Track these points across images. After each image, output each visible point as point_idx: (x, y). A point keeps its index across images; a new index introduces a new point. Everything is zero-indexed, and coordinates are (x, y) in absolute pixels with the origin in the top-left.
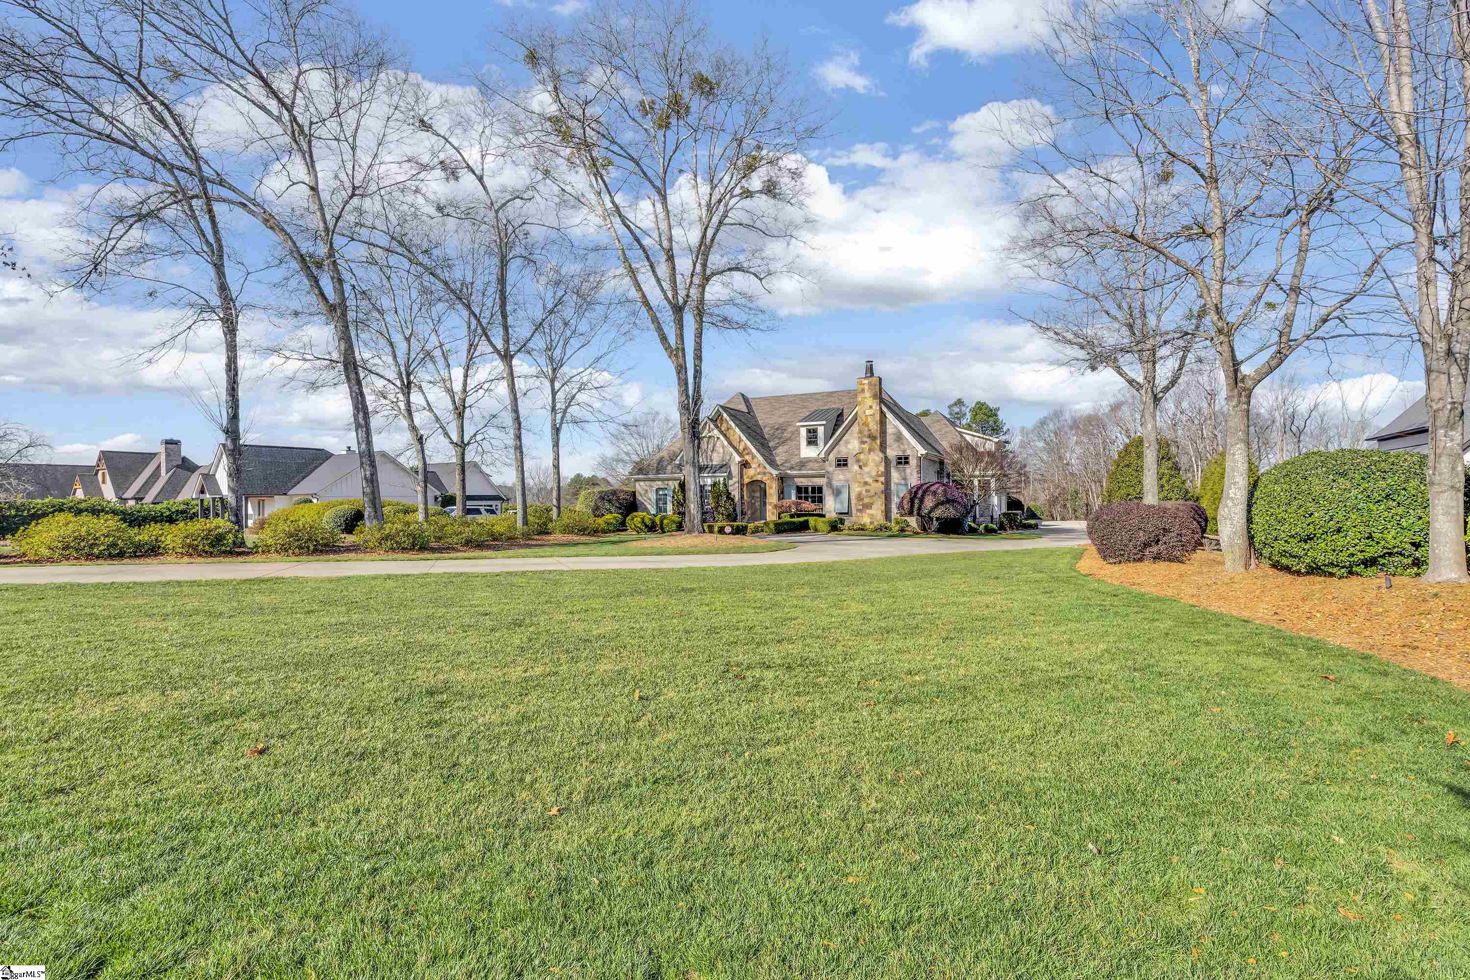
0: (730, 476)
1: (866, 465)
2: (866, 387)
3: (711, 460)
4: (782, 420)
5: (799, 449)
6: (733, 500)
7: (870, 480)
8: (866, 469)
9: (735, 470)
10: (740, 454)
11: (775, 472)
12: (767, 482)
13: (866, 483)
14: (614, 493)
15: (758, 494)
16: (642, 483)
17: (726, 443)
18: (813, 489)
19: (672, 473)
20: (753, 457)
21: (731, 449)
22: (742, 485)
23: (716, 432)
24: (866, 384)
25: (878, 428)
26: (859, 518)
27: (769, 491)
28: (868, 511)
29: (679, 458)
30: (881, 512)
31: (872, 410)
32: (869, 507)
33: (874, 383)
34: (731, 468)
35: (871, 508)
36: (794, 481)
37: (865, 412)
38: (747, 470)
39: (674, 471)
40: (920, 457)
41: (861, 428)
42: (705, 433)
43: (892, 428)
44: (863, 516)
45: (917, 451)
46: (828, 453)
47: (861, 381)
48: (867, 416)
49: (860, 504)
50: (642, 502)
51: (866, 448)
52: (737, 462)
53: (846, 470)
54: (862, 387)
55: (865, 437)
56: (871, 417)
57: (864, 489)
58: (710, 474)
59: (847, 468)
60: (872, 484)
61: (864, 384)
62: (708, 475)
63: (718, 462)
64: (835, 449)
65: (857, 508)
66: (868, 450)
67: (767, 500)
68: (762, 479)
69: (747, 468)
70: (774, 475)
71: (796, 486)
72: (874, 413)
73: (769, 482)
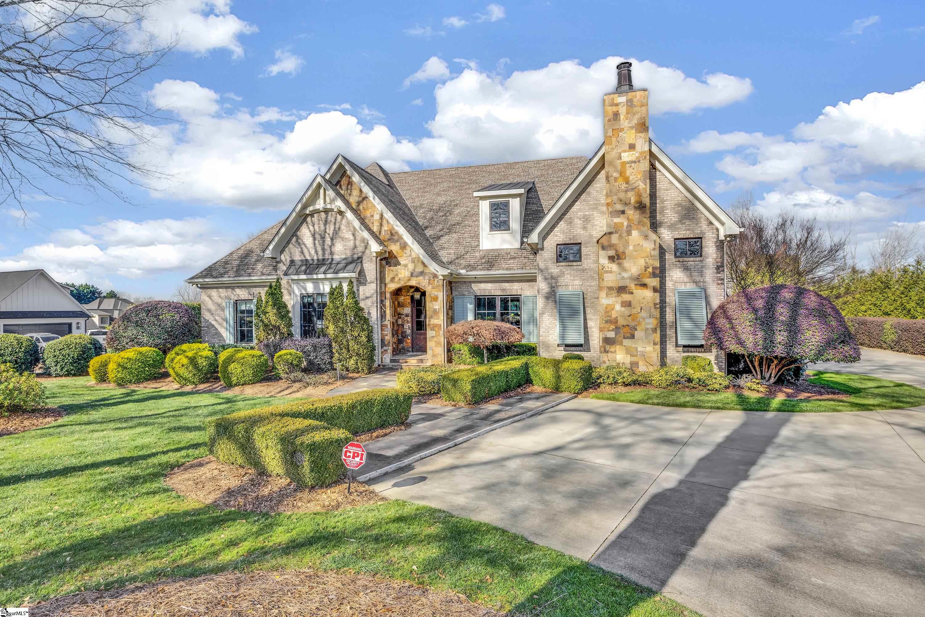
0: (361, 279)
1: (622, 256)
2: (623, 110)
3: (332, 253)
4: (441, 200)
5: (476, 236)
6: (366, 321)
7: (630, 284)
9: (370, 267)
10: (380, 242)
11: (442, 272)
12: (428, 290)
13: (623, 290)
15: (407, 310)
16: (214, 293)
17: (357, 224)
18: (505, 302)
19: (263, 274)
20: (404, 246)
21: (366, 234)
22: (382, 294)
23: (339, 204)
24: (622, 105)
25: (646, 185)
26: (608, 354)
27: (431, 305)
28: (626, 342)
29: (271, 247)
30: (652, 344)
31: (635, 152)
32: (629, 335)
33: (638, 101)
34: (364, 265)
35: (633, 337)
36: (471, 288)
37: (621, 157)
38: (392, 268)
39: (264, 271)
40: (722, 242)
41: (613, 185)
42: (320, 205)
43: (669, 189)
44: (616, 351)
45: (717, 230)
46: (544, 236)
47: (613, 99)
48: (624, 164)
49: (611, 328)
50: (213, 326)
51: (622, 223)
52: (375, 254)
53: (579, 267)
54: (615, 109)
55: (622, 202)
56: (633, 165)
57: (619, 300)
58: (329, 276)
59: (579, 263)
60: (635, 291)
61: (617, 105)
62: (325, 276)
63: (343, 257)
64: (556, 229)
65: (604, 336)
66: (627, 227)
67: (430, 321)
68: (420, 284)
69: (390, 266)
70: (440, 277)
71: (475, 296)
72: (638, 157)
73: (432, 289)
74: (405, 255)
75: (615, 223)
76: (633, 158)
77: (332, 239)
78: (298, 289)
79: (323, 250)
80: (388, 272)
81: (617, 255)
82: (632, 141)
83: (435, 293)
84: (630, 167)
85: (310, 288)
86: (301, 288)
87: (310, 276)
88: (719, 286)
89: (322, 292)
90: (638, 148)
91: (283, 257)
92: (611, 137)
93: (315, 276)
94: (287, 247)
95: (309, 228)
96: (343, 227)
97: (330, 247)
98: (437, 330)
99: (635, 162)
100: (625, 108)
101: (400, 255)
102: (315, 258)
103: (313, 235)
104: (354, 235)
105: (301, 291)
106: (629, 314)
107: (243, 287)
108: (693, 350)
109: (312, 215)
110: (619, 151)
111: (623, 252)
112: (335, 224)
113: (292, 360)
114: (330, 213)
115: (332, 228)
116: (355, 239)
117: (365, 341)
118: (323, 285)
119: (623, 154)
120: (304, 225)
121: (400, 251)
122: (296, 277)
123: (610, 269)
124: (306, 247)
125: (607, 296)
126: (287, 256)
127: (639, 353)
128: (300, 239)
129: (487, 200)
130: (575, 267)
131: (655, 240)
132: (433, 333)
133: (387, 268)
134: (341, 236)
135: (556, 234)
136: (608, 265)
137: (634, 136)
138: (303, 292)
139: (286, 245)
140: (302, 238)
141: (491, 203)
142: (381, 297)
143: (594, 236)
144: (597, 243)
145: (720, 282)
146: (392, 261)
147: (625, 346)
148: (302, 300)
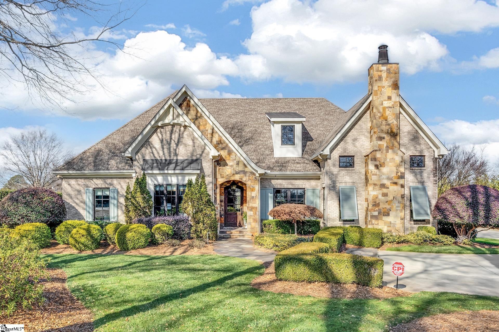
1: (383, 165)
2: (384, 75)
3: (176, 155)
7: (387, 183)
8: (385, 170)
9: (207, 167)
11: (260, 171)
12: (249, 183)
13: (383, 186)
14: (34, 193)
16: (73, 182)
17: (196, 134)
20: (230, 152)
22: (215, 185)
24: (384, 71)
25: (397, 122)
26: (374, 226)
27: (250, 194)
28: (385, 218)
29: (130, 149)
30: (400, 219)
31: (391, 102)
32: (386, 214)
33: (394, 70)
34: (203, 165)
35: (388, 215)
36: (271, 183)
37: (383, 104)
38: (221, 167)
39: (120, 166)
40: (436, 159)
41: (378, 121)
42: (168, 120)
43: (407, 125)
44: (378, 223)
45: (434, 151)
46: (332, 150)
47: (378, 68)
48: (384, 109)
49: (376, 210)
50: (74, 207)
51: (383, 145)
52: (211, 158)
53: (353, 171)
54: (379, 73)
55: (383, 132)
57: (381, 192)
58: (177, 172)
59: (351, 169)
60: (390, 187)
61: (381, 71)
62: (174, 172)
63: (186, 158)
64: (338, 146)
65: (371, 214)
66: (386, 147)
67: (249, 205)
68: (242, 179)
69: (220, 166)
70: (257, 175)
71: (274, 188)
72: (393, 105)
73: (251, 183)
74: (231, 159)
75: (379, 144)
76: (390, 105)
77: (177, 145)
78: (152, 180)
79: (170, 153)
80: (219, 170)
81: (380, 164)
82: (389, 95)
83: (253, 185)
84: (388, 110)
85: (160, 179)
86: (154, 180)
87: (162, 172)
88: (434, 185)
89: (170, 183)
90: (393, 99)
91: (137, 157)
92: (377, 91)
93: (166, 172)
95: (158, 137)
96: (185, 136)
97: (175, 150)
98: (254, 211)
99: (391, 108)
100: (386, 73)
101: (228, 158)
102: (163, 158)
103: (162, 141)
104: (194, 142)
105: (154, 182)
106: (386, 201)
107: (100, 178)
108: (420, 223)
109: (162, 127)
110: (382, 100)
111: (383, 163)
112: (179, 134)
113: (168, 232)
114: (175, 127)
115: (177, 135)
116: (194, 145)
118: (171, 178)
119: (384, 102)
120: (155, 135)
121: (228, 156)
122: (151, 172)
123: (375, 173)
124: (156, 149)
125: (373, 189)
126: (140, 156)
127: (392, 225)
128: (152, 144)
129: (279, 124)
130: (351, 171)
131: (402, 156)
132: (252, 213)
133: (218, 168)
134: (184, 142)
135: (338, 149)
136: (374, 170)
137: (391, 92)
138: (156, 183)
139: (140, 148)
140: (153, 143)
141: (282, 126)
142: (214, 187)
143: (362, 151)
144: (365, 156)
145: (435, 182)
146: (222, 163)
147: (384, 221)
148: (155, 188)
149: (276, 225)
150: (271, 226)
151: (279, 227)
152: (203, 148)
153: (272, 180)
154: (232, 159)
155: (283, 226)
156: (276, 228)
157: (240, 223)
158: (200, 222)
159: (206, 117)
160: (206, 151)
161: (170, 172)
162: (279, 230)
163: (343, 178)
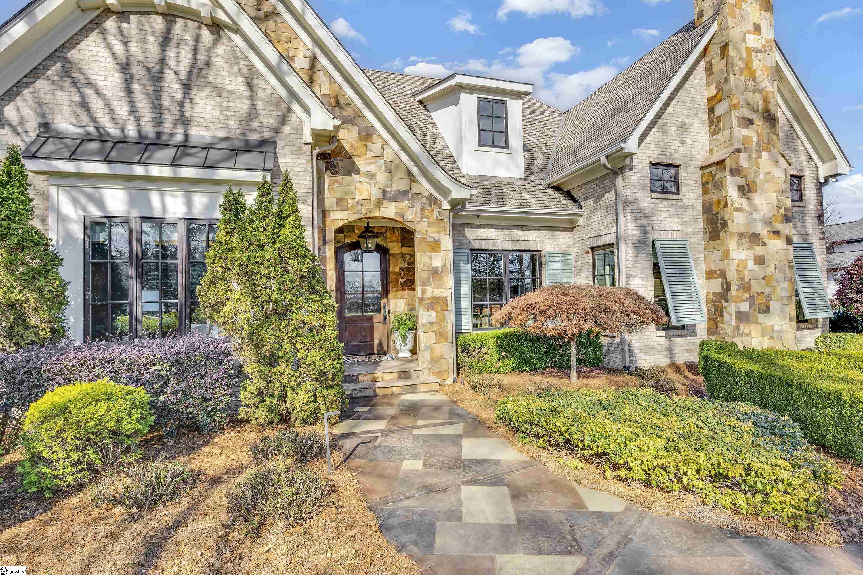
1: (752, 186)
3: (186, 122)
7: (763, 231)
8: (758, 199)
11: (458, 192)
12: (420, 228)
13: (755, 238)
20: (367, 135)
25: (774, 90)
26: (743, 338)
27: (426, 260)
28: (762, 318)
30: (788, 319)
31: (760, 37)
32: (764, 308)
34: (281, 160)
35: (768, 310)
36: (464, 235)
37: (746, 40)
38: (339, 177)
40: (820, 184)
41: (739, 79)
44: (750, 332)
45: (817, 167)
48: (749, 50)
49: (744, 298)
51: (751, 138)
52: (308, 138)
53: (680, 203)
55: (749, 106)
56: (759, 54)
57: (750, 253)
59: (675, 197)
60: (768, 241)
62: (175, 172)
63: (221, 134)
64: (648, 138)
65: (737, 310)
66: (757, 145)
67: (424, 291)
68: (402, 216)
69: (336, 173)
70: (446, 205)
71: (472, 250)
72: (764, 46)
73: (428, 227)
75: (743, 136)
76: (759, 45)
77: (187, 87)
78: (75, 202)
79: (158, 109)
80: (332, 185)
81: (747, 185)
82: (757, 21)
83: (432, 234)
84: (757, 57)
85: (116, 200)
86: (83, 200)
87: (121, 169)
88: (821, 241)
89: (157, 213)
90: (764, 31)
92: (733, 5)
93: (139, 170)
94: (27, 85)
95: (109, 47)
96: (218, 62)
97: (181, 105)
98: (439, 309)
99: (761, 51)
101: (359, 152)
102: (130, 126)
103: (125, 67)
104: (250, 86)
105: (84, 209)
106: (763, 276)
109: (122, 14)
110: (744, 29)
111: (753, 181)
112: (195, 51)
113: (119, 421)
114: (180, 23)
115: (186, 56)
116: (252, 98)
117: (333, 336)
118: (162, 196)
119: (748, 36)
120: (94, 37)
121: (358, 144)
122: (68, 166)
123: (740, 206)
124: (98, 92)
125: (738, 246)
126: (28, 113)
127: (776, 334)
128: (80, 70)
129: (472, 93)
130: (674, 202)
131: (785, 169)
132: (433, 315)
133: (328, 178)
134: (211, 80)
135: (648, 145)
136: (738, 199)
137: (759, 13)
138: (95, 211)
139: (26, 80)
140: (85, 68)
141: (479, 99)
142: (319, 238)
143: (696, 156)
144: (700, 168)
145: (821, 236)
146: (340, 164)
147: (760, 324)
148: (88, 231)
149: (497, 347)
150: (483, 350)
151: (504, 354)
152: (284, 106)
153: (466, 229)
154: (372, 154)
155: (516, 350)
156: (496, 356)
157: (380, 345)
158: (282, 357)
159: (288, 17)
160: (292, 119)
161: (155, 171)
162: (506, 362)
163: (659, 219)
